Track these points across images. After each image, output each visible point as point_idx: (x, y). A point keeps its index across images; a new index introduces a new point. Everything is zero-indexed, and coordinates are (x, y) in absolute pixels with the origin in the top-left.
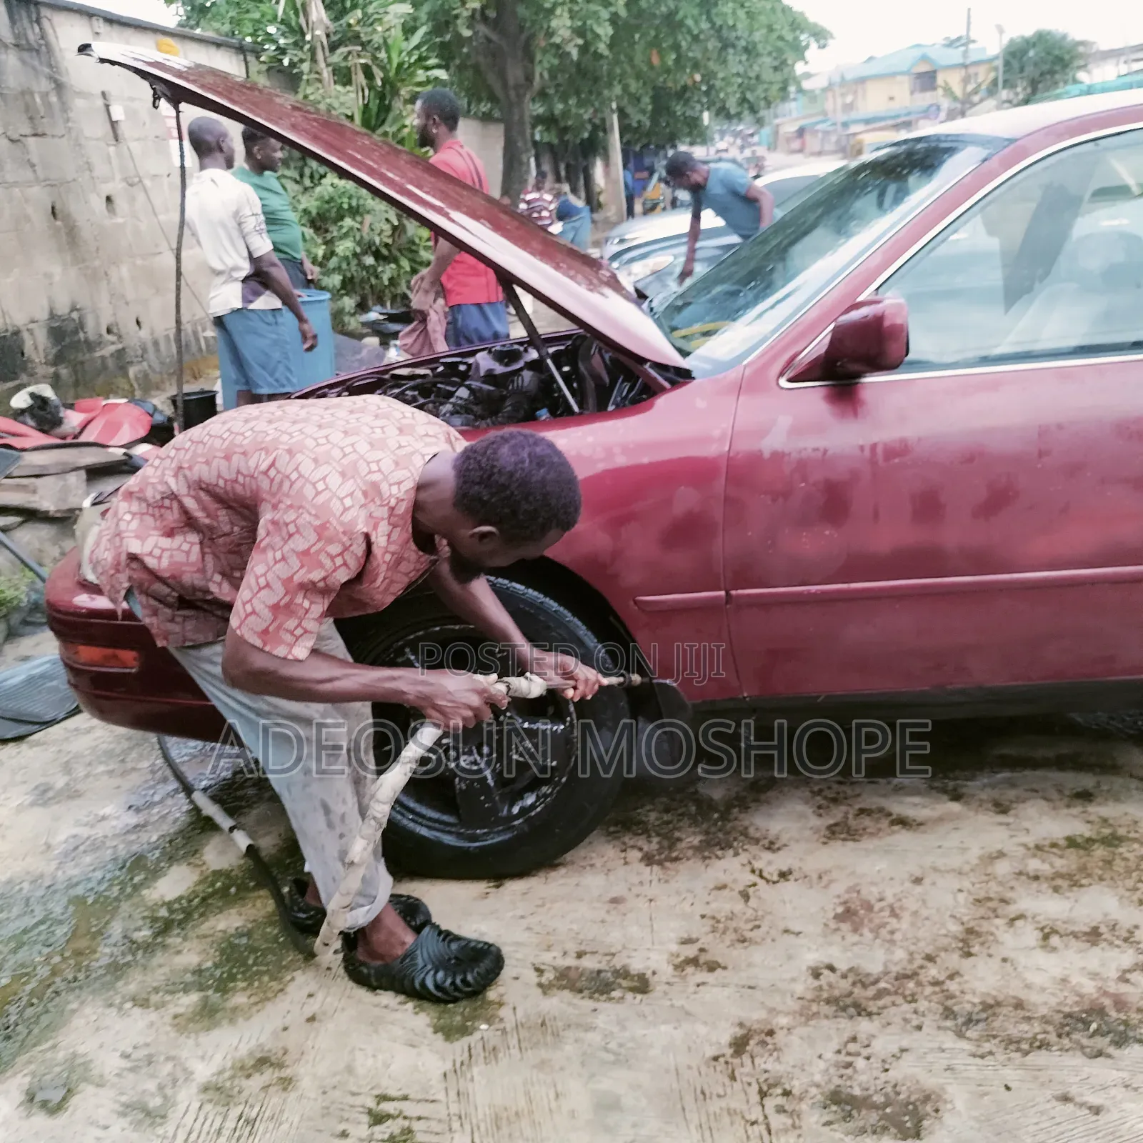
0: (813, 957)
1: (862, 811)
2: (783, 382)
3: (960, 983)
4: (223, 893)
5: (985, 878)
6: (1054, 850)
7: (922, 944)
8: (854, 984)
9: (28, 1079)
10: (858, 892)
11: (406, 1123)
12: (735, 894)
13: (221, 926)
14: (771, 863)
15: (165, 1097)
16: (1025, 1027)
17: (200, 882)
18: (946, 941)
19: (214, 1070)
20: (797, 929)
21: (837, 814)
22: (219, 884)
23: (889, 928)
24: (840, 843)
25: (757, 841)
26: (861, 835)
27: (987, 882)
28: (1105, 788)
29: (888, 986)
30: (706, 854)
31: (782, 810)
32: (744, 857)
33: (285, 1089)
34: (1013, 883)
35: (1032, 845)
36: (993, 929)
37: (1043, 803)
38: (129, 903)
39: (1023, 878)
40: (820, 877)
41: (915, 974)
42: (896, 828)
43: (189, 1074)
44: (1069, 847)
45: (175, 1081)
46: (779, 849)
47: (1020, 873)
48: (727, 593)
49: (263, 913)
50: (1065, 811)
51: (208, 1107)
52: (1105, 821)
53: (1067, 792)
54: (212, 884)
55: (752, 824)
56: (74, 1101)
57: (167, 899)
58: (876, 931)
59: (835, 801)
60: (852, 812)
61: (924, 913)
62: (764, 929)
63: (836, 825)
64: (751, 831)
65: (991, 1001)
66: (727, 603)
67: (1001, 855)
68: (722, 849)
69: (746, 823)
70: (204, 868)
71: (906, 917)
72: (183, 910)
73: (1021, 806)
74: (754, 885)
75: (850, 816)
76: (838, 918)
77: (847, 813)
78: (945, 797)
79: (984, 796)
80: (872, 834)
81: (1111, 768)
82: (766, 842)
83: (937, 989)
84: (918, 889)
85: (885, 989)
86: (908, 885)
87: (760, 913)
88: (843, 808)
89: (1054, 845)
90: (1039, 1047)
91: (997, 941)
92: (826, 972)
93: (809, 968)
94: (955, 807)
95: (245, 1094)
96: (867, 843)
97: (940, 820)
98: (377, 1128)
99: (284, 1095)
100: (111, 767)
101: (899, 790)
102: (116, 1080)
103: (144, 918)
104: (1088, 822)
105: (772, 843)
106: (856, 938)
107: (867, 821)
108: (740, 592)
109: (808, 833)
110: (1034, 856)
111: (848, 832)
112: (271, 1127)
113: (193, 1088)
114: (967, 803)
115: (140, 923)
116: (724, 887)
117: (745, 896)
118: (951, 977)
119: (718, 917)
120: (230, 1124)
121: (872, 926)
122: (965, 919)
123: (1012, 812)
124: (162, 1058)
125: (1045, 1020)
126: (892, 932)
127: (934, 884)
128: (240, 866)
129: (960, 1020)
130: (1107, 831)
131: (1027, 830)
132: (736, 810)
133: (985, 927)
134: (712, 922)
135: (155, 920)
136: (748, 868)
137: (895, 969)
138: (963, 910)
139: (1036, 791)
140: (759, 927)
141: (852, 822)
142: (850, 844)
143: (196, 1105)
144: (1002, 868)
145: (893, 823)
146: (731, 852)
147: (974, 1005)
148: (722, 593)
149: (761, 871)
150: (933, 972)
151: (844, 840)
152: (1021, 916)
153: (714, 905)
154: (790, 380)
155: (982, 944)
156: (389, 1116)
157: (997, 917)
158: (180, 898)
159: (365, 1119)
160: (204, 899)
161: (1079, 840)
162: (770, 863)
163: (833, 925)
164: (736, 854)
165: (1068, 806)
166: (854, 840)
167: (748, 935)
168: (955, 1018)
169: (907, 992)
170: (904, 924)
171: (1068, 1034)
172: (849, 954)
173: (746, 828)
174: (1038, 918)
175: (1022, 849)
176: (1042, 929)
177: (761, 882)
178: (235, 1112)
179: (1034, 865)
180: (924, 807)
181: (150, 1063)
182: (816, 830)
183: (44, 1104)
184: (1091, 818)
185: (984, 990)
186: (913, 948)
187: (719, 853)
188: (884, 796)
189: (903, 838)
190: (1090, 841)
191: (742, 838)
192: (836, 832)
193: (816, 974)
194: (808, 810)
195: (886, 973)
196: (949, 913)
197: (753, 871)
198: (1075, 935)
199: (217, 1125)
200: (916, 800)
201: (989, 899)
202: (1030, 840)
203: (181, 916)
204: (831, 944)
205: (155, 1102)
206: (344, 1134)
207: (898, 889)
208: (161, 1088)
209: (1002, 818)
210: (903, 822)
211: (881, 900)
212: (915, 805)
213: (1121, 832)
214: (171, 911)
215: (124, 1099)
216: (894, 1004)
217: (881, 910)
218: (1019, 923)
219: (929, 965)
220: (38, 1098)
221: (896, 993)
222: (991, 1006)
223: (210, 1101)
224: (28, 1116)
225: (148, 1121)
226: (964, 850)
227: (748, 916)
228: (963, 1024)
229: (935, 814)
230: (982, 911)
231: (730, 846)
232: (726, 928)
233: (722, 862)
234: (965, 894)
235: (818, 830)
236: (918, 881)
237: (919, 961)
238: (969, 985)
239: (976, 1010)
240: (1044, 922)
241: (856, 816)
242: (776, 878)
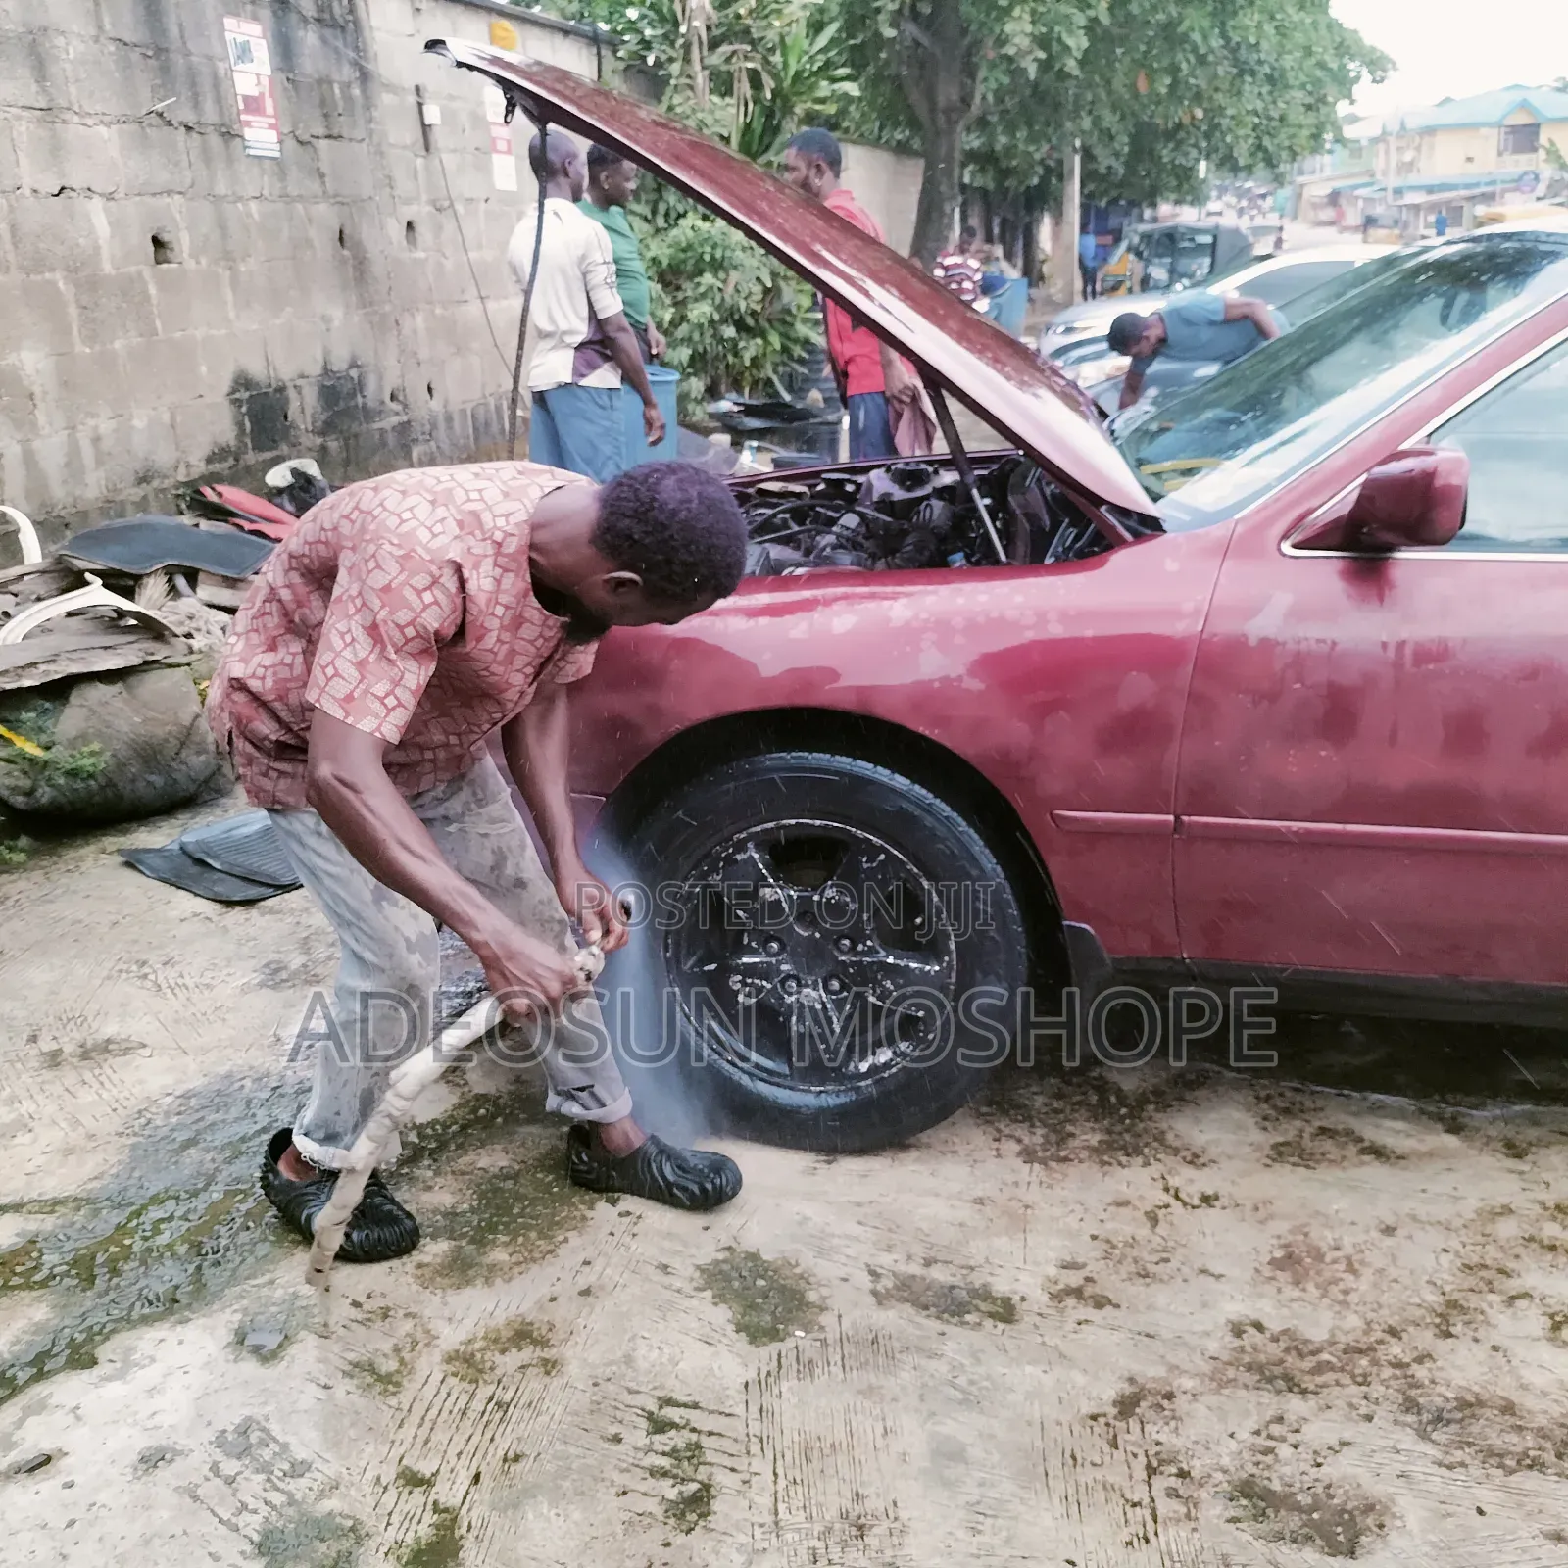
0: (1236, 1309)
1: (1323, 1131)
2: (1286, 547)
3: (1430, 1370)
4: (487, 1123)
5: (1479, 1238)
7: (1385, 1312)
8: (1287, 1350)
9: (238, 1317)
10: (1306, 1235)
11: (694, 1437)
12: (1140, 1215)
13: (483, 1163)
14: (1193, 1182)
15: (402, 1362)
16: (1514, 1438)
17: (460, 1106)
18: (1419, 1313)
19: (463, 1336)
20: (1218, 1271)
21: (1288, 1130)
22: (482, 1112)
23: (1341, 1286)
24: (1288, 1167)
25: (1176, 1151)
26: (1318, 1162)
27: (1483, 1245)
29: (1334, 1360)
30: (1106, 1158)
31: (1213, 1116)
32: (1156, 1169)
33: (548, 1373)
34: (1519, 1250)
35: (1551, 1204)
36: (1484, 1306)
39: (1534, 1245)
40: (1257, 1209)
41: (1371, 1349)
42: (1366, 1158)
43: (432, 1338)
45: (415, 1343)
46: (1204, 1165)
47: (1531, 1239)
48: (1177, 818)
49: (535, 1154)
51: (452, 1381)
54: (475, 1111)
55: (1171, 1128)
56: (293, 1350)
57: (418, 1121)
58: (1324, 1289)
59: (1286, 1112)
60: (1309, 1130)
61: (1393, 1272)
62: (1174, 1264)
63: (1286, 1144)
64: (1170, 1137)
65: (1470, 1398)
66: (1175, 831)
67: (1507, 1211)
68: (1128, 1155)
69: (1164, 1126)
70: (466, 1089)
71: (1367, 1275)
72: (437, 1137)
73: (1543, 1151)
74: (1167, 1206)
75: (1306, 1135)
76: (1275, 1264)
77: (1302, 1131)
78: (1439, 1126)
79: (1493, 1132)
80: (1331, 1161)
82: (1187, 1154)
83: (1398, 1372)
84: (1388, 1241)
85: (1328, 1363)
86: (1375, 1234)
87: (1171, 1243)
88: (1298, 1123)
90: (1530, 1467)
91: (1488, 1324)
92: (1252, 1330)
93: (1229, 1321)
94: (1451, 1141)
95: (498, 1372)
96: (1324, 1173)
97: (1430, 1155)
98: (657, 1437)
99: (547, 1379)
101: (1377, 1110)
102: (341, 1331)
105: (1196, 1156)
106: (1296, 1293)
107: (1328, 1145)
108: (1193, 819)
109: (1245, 1149)
110: (1554, 1219)
111: (1300, 1156)
112: (527, 1416)
113: (437, 1357)
114: (1467, 1139)
116: (1125, 1204)
117: (1153, 1219)
118: (1420, 1360)
119: (1114, 1240)
120: (478, 1405)
121: (1320, 1280)
122: (1447, 1288)
123: (1530, 1158)
124: (401, 1313)
125: (1542, 1433)
126: (1346, 1292)
127: (1410, 1237)
128: (510, 1093)
129: (1425, 1417)
131: (1548, 1184)
132: (1152, 1107)
133: (1474, 1301)
134: (1106, 1246)
136: (1160, 1184)
137: (1343, 1339)
138: (1446, 1276)
140: (1167, 1261)
141: (1307, 1142)
142: (1302, 1170)
143: (438, 1376)
144: (1507, 1229)
145: (1363, 1151)
146: (1140, 1160)
147: (1448, 1400)
148: (1171, 818)
149: (1177, 1190)
150: (1396, 1349)
151: (1294, 1165)
152: (1526, 1295)
153: (1109, 1225)
154: (1296, 546)
155: (1467, 1323)
156: (674, 1425)
157: (1492, 1291)
158: (433, 1124)
159: (644, 1424)
160: (463, 1128)
162: (1191, 1181)
163: (1267, 1272)
164: (1147, 1164)
166: (1308, 1167)
167: (1152, 1268)
168: (1419, 1413)
169: (1358, 1371)
170: (1364, 1284)
172: (1285, 1312)
173: (1163, 1133)
174: (1548, 1301)
175: (1537, 1209)
176: (1552, 1316)
177: (1176, 1204)
178: (484, 1392)
179: (1552, 1230)
180: (1409, 1136)
181: (386, 1316)
182: (1257, 1147)
183: (256, 1349)
185: (1463, 1383)
186: (1370, 1316)
187: (1124, 1159)
188: (1356, 1115)
189: (1374, 1172)
191: (1156, 1144)
192: (1280, 1153)
193: (1238, 1331)
194: (1250, 1121)
195: (1333, 1343)
196: (1426, 1278)
197: (1167, 1189)
199: (461, 1404)
200: (1400, 1125)
201: (1485, 1267)
202: (1550, 1198)
203: (434, 1145)
204: (1261, 1295)
205: (389, 1366)
206: (617, 1439)
207: (1361, 1238)
208: (397, 1350)
209: (1512, 1163)
210: (1378, 1152)
211: (1337, 1249)
212: (1397, 1132)
214: (422, 1137)
215: (351, 1356)
216: (1337, 1383)
217: (1335, 1262)
218: (1521, 1304)
219: (1393, 1340)
220: (251, 1340)
221: (1342, 1370)
222: (1471, 1405)
223: (455, 1375)
224: (236, 1361)
225: (379, 1387)
226: (1457, 1198)
227: (1154, 1245)
228: (1429, 1422)
229: (1423, 1148)
230: (1471, 1281)
231: (1138, 1152)
232: (1124, 1256)
233: (1126, 1171)
234: (1451, 1256)
235: (1258, 1148)
236: (1389, 1230)
237: (1379, 1335)
238: (1443, 1374)
239: (1449, 1406)
240: (1558, 1308)
241: (1314, 1136)
242: (1196, 1202)
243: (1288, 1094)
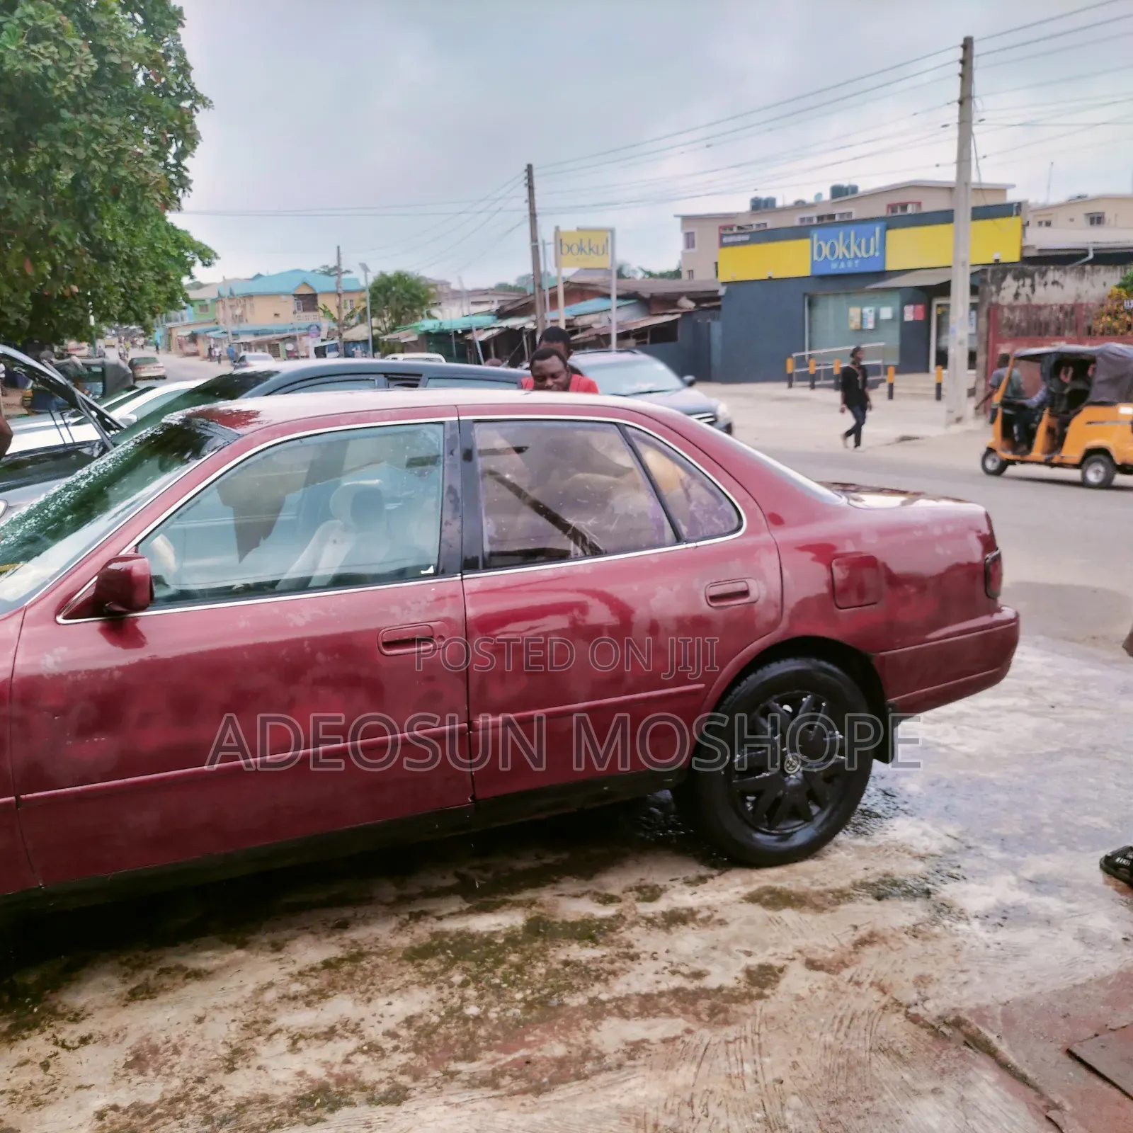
0: (99, 1104)
1: (162, 971)
2: (60, 619)
3: (221, 1095)
5: (255, 1006)
6: (313, 973)
7: (196, 1070)
8: (133, 1117)
10: (148, 1040)
12: (37, 1066)
14: (71, 1032)
16: (267, 1115)
18: (215, 1063)
20: (90, 1082)
21: (140, 978)
23: (170, 1064)
24: (139, 1002)
25: (62, 1016)
26: (158, 992)
27: (256, 1010)
28: (359, 916)
29: (162, 1111)
30: (13, 1037)
31: (91, 984)
32: (49, 1033)
34: (275, 1007)
35: (296, 973)
36: (254, 1045)
37: (312, 936)
39: (285, 1000)
40: (117, 1035)
41: (187, 1095)
42: (189, 980)
44: (324, 968)
46: (83, 1019)
47: (284, 996)
48: (17, 797)
50: (326, 941)
52: (354, 942)
53: (331, 925)
55: (60, 1002)
58: (158, 1071)
59: (139, 967)
60: (153, 973)
61: (201, 1045)
62: (60, 1088)
63: (139, 987)
64: (60, 1009)
65: (243, 1102)
66: (17, 806)
67: (271, 985)
68: (29, 1030)
69: (55, 1002)
71: (186, 1051)
73: (293, 942)
74: (56, 1054)
75: (152, 977)
76: (128, 1065)
77: (148, 976)
78: (233, 947)
79: (265, 940)
80: (166, 990)
81: (369, 901)
82: (71, 1016)
83: (202, 1103)
84: (200, 1027)
85: (159, 1114)
86: (192, 1025)
87: (57, 1077)
88: (146, 972)
89: (313, 969)
90: (274, 1128)
91: (256, 1055)
92: (110, 1113)
93: (96, 1112)
94: (240, 954)
96: (162, 998)
97: (227, 966)
101: (196, 949)
104: (342, 946)
105: (77, 1015)
106: (141, 1078)
107: (165, 979)
108: (29, 795)
109: (111, 999)
110: (297, 980)
111: (147, 992)
114: (250, 950)
116: (26, 1063)
117: (45, 1066)
118: (215, 1092)
119: (17, 1089)
121: (156, 1065)
122: (234, 1042)
123: (286, 948)
125: (283, 1106)
126: (172, 1067)
127: (214, 1020)
129: (216, 1122)
130: (354, 950)
131: (294, 962)
132: (48, 991)
133: (250, 1044)
134: (10, 1095)
136: (51, 1041)
137: (169, 1096)
138: (233, 1036)
139: (305, 928)
140: (55, 1089)
141: (152, 983)
142: (148, 1002)
144: (271, 995)
145: (188, 976)
146: (37, 1031)
147: (230, 1108)
148: (13, 798)
149: (63, 1041)
150: (201, 1090)
151: (144, 999)
152: (279, 1031)
153: (14, 1081)
154: (65, 618)
155: (243, 1060)
157: (259, 1035)
161: (333, 961)
162: (73, 1032)
163: (122, 1072)
164: (42, 1031)
165: (329, 936)
166: (151, 998)
167: (43, 1098)
168: (213, 1122)
169: (178, 1112)
170: (183, 1058)
171: (297, 1113)
172: (133, 1093)
173: (55, 1006)
174: (291, 1030)
175: (288, 978)
176: (292, 1038)
177: (63, 1052)
179: (296, 988)
180: (215, 958)
182: (119, 996)
184: (347, 942)
185: (240, 1094)
186: (188, 1075)
187: (26, 1034)
188: (184, 955)
189: (194, 988)
190: (341, 960)
191: (49, 1016)
192: (134, 996)
193: (101, 1116)
194: (116, 981)
195: (162, 1101)
196: (221, 1041)
197: (56, 1043)
198: (317, 1036)
200: (209, 954)
201: (256, 1022)
202: (294, 969)
204: (117, 1089)
207: (182, 1030)
209: (275, 956)
210: (198, 975)
211: (168, 1042)
212: (207, 958)
213: (366, 949)
216: (165, 1124)
217: (166, 1051)
218: (276, 1036)
219: (199, 1085)
221: (168, 1115)
222: (243, 1106)
226: (241, 987)
227: (46, 1082)
228: (218, 1125)
229: (222, 963)
230: (248, 1033)
231: (37, 1026)
232: (24, 1097)
233: (28, 1041)
234: (236, 1023)
235: (121, 996)
236: (200, 1020)
237: (191, 1085)
238: (229, 1094)
239: (230, 1112)
240: (295, 1032)
241: (157, 976)
242: (76, 1044)
243: (141, 954)
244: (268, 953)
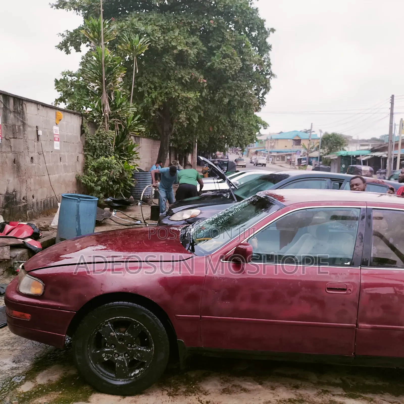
1: (233, 385)
4: (41, 392)
6: (285, 402)
13: (40, 401)
17: (35, 387)
21: (226, 385)
22: (40, 389)
24: (225, 394)
25: (201, 392)
26: (232, 393)
28: (303, 385)
30: (186, 394)
31: (211, 383)
32: (197, 396)
35: (279, 400)
37: (285, 388)
38: (12, 392)
42: (242, 391)
44: (289, 402)
46: (208, 395)
48: (200, 316)
49: (53, 399)
50: (290, 391)
52: (301, 395)
53: (292, 385)
54: (38, 388)
55: (201, 386)
57: (24, 392)
59: (226, 381)
60: (231, 385)
63: (226, 389)
64: (201, 388)
66: (200, 319)
67: (270, 402)
68: (191, 393)
69: (200, 386)
70: (36, 383)
72: (28, 395)
73: (278, 388)
75: (230, 386)
77: (229, 386)
78: (258, 383)
79: (269, 384)
80: (235, 393)
81: (306, 380)
82: (204, 392)
88: (228, 384)
89: (285, 401)
94: (260, 387)
96: (233, 395)
97: (255, 390)
100: (9, 348)
101: (245, 380)
103: (16, 397)
104: (296, 395)
105: (206, 393)
107: (234, 389)
108: (204, 316)
109: (217, 390)
111: (228, 391)
114: (263, 386)
115: (15, 398)
123: (276, 390)
128: (47, 384)
130: (300, 398)
131: (278, 396)
132: (197, 381)
135: (20, 398)
136: (198, 400)
139: (283, 384)
141: (230, 388)
142: (228, 395)
145: (242, 390)
146: (194, 394)
148: (199, 316)
149: (201, 401)
151: (227, 394)
158: (28, 392)
160: (35, 393)
161: (292, 400)
162: (204, 398)
164: (195, 395)
165: (291, 390)
166: (230, 394)
173: (199, 387)
175: (276, 401)
180: (251, 386)
184: (297, 394)
187: (190, 394)
188: (241, 381)
189: (244, 395)
190: (295, 400)
191: (198, 390)
192: (225, 391)
194: (219, 384)
197: (199, 401)
200: (249, 383)
202: (278, 398)
203: (28, 397)
209: (272, 391)
210: (245, 390)
212: (249, 385)
213: (304, 399)
214: (25, 396)
226: (260, 399)
229: (254, 388)
231: (194, 392)
233: (191, 397)
235: (220, 390)
241: (232, 387)
242: (205, 403)
243: (227, 377)
244: (269, 390)
